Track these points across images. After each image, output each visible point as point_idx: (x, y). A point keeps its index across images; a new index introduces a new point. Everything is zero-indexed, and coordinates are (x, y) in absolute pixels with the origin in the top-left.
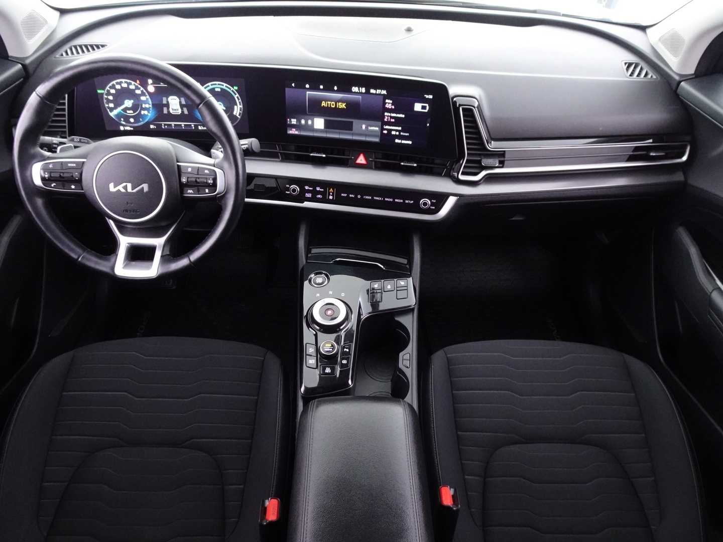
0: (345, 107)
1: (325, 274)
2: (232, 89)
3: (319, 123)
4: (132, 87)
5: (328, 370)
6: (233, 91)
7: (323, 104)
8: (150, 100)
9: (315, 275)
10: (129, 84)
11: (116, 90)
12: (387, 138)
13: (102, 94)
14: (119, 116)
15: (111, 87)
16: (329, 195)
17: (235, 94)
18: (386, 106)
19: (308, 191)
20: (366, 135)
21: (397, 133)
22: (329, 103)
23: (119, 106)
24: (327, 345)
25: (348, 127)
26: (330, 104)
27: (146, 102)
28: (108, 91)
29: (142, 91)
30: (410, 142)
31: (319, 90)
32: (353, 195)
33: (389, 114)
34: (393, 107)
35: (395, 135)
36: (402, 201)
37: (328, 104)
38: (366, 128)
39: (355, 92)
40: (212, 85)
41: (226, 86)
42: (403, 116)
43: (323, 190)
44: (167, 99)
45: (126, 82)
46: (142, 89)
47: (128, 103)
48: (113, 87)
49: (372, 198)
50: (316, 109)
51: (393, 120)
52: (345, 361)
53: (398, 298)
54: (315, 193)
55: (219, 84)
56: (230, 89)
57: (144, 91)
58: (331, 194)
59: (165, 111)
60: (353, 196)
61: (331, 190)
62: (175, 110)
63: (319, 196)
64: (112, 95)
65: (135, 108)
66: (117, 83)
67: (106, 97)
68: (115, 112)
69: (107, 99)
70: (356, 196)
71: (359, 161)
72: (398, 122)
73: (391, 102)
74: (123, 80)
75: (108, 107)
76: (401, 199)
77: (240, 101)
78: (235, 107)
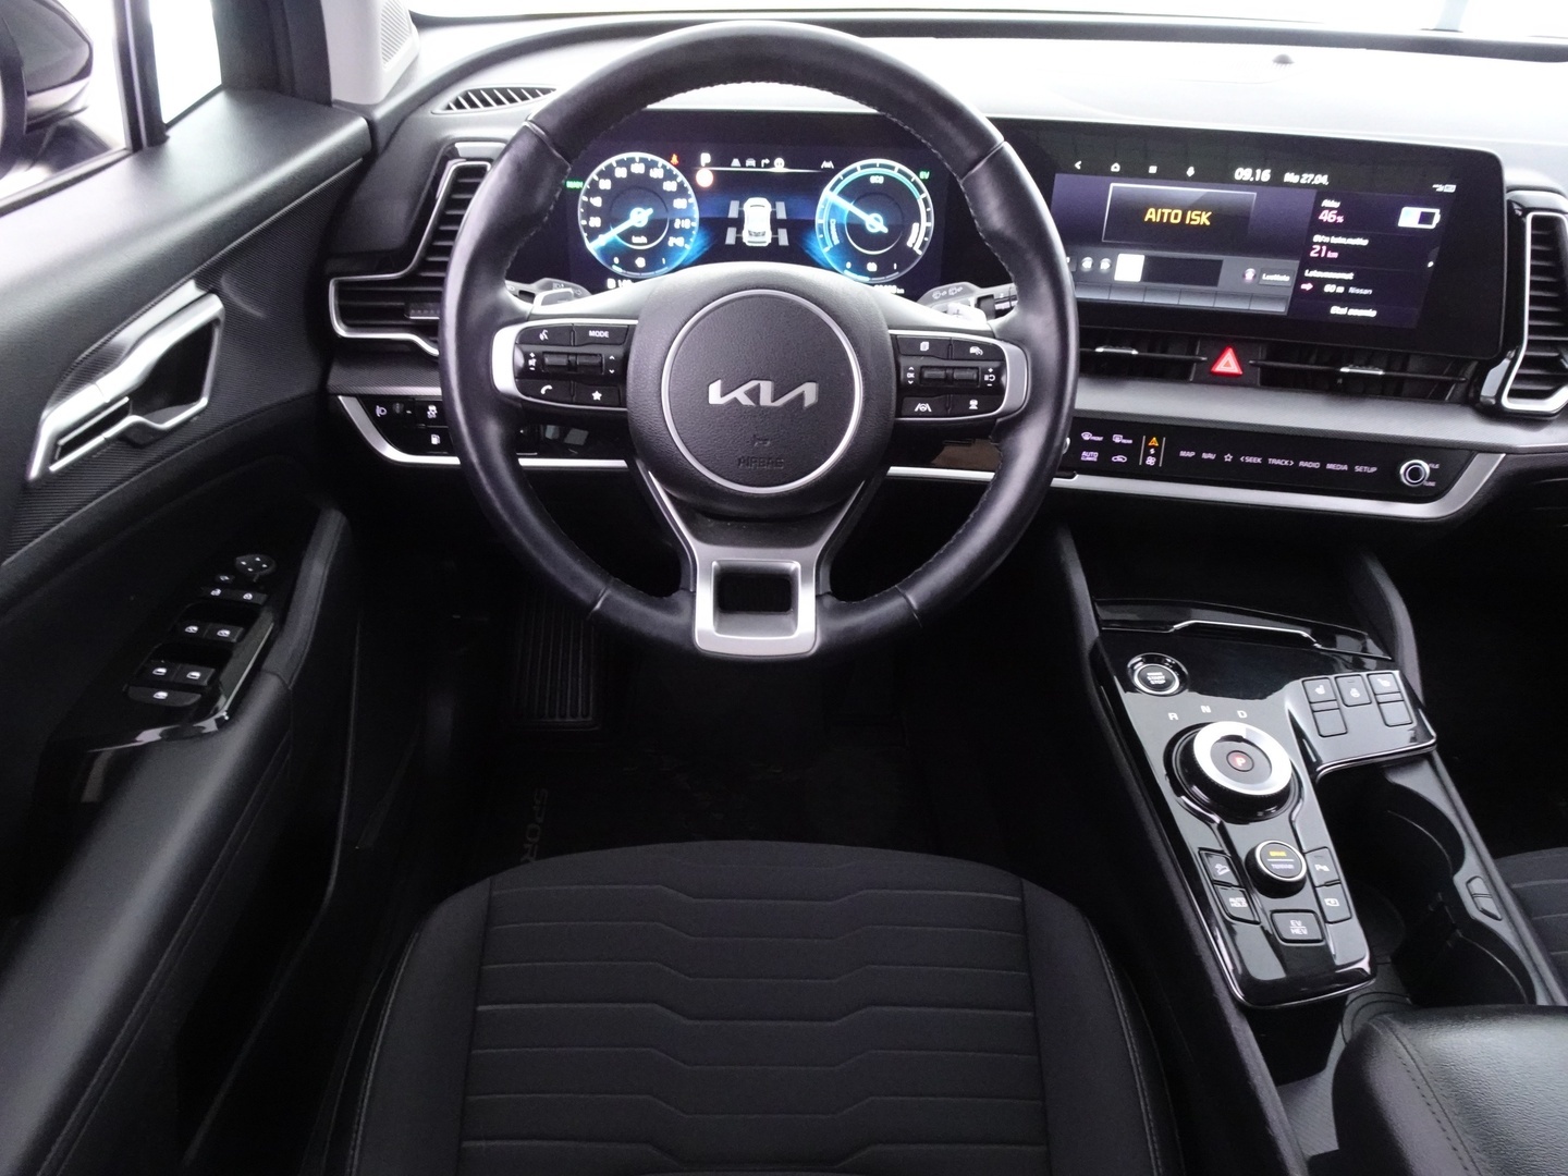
0: (1208, 223)
1: (1167, 661)
2: (914, 177)
3: (1129, 267)
4: (657, 173)
6: (915, 183)
7: (1151, 215)
8: (696, 208)
9: (1143, 664)
10: (650, 165)
11: (615, 181)
12: (1310, 303)
13: (577, 191)
14: (608, 252)
15: (602, 175)
16: (1147, 454)
17: (921, 192)
18: (1321, 217)
19: (1090, 446)
20: (1252, 297)
21: (1341, 290)
22: (1166, 211)
23: (614, 226)
25: (1207, 275)
26: (1169, 214)
27: (684, 215)
28: (594, 184)
29: (681, 185)
30: (1372, 313)
31: (1145, 176)
32: (1213, 453)
33: (1326, 239)
34: (1341, 219)
35: (1335, 294)
36: (1345, 468)
37: (1163, 214)
38: (1255, 276)
39: (1242, 182)
40: (863, 167)
41: (900, 171)
42: (1363, 242)
43: (1130, 442)
44: (741, 205)
45: (642, 160)
46: (681, 178)
47: (640, 216)
48: (608, 173)
49: (1265, 461)
50: (1129, 228)
51: (1335, 255)
52: (1332, 900)
53: (1388, 723)
54: (1107, 449)
55: (882, 166)
56: (909, 178)
57: (687, 184)
58: (1152, 451)
59: (730, 239)
60: (1211, 456)
61: (1154, 441)
62: (757, 235)
63: (1119, 458)
64: (603, 194)
65: (653, 229)
66: (621, 163)
67: (585, 199)
68: (603, 240)
69: (588, 206)
70: (1220, 458)
71: (1221, 367)
72: (1347, 258)
73: (1336, 204)
74: (637, 155)
75: (587, 228)
76: (1343, 464)
77: (931, 209)
78: (915, 226)
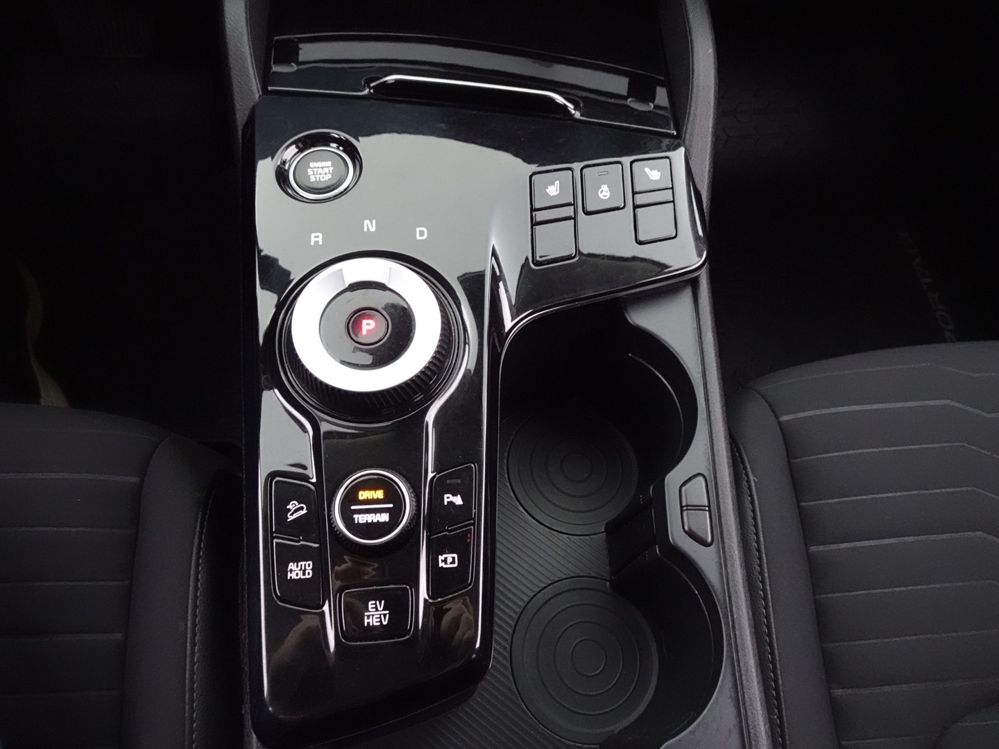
1: (340, 142)
5: (376, 615)
9: (301, 151)
24: (363, 495)
52: (450, 557)
53: (642, 238)
